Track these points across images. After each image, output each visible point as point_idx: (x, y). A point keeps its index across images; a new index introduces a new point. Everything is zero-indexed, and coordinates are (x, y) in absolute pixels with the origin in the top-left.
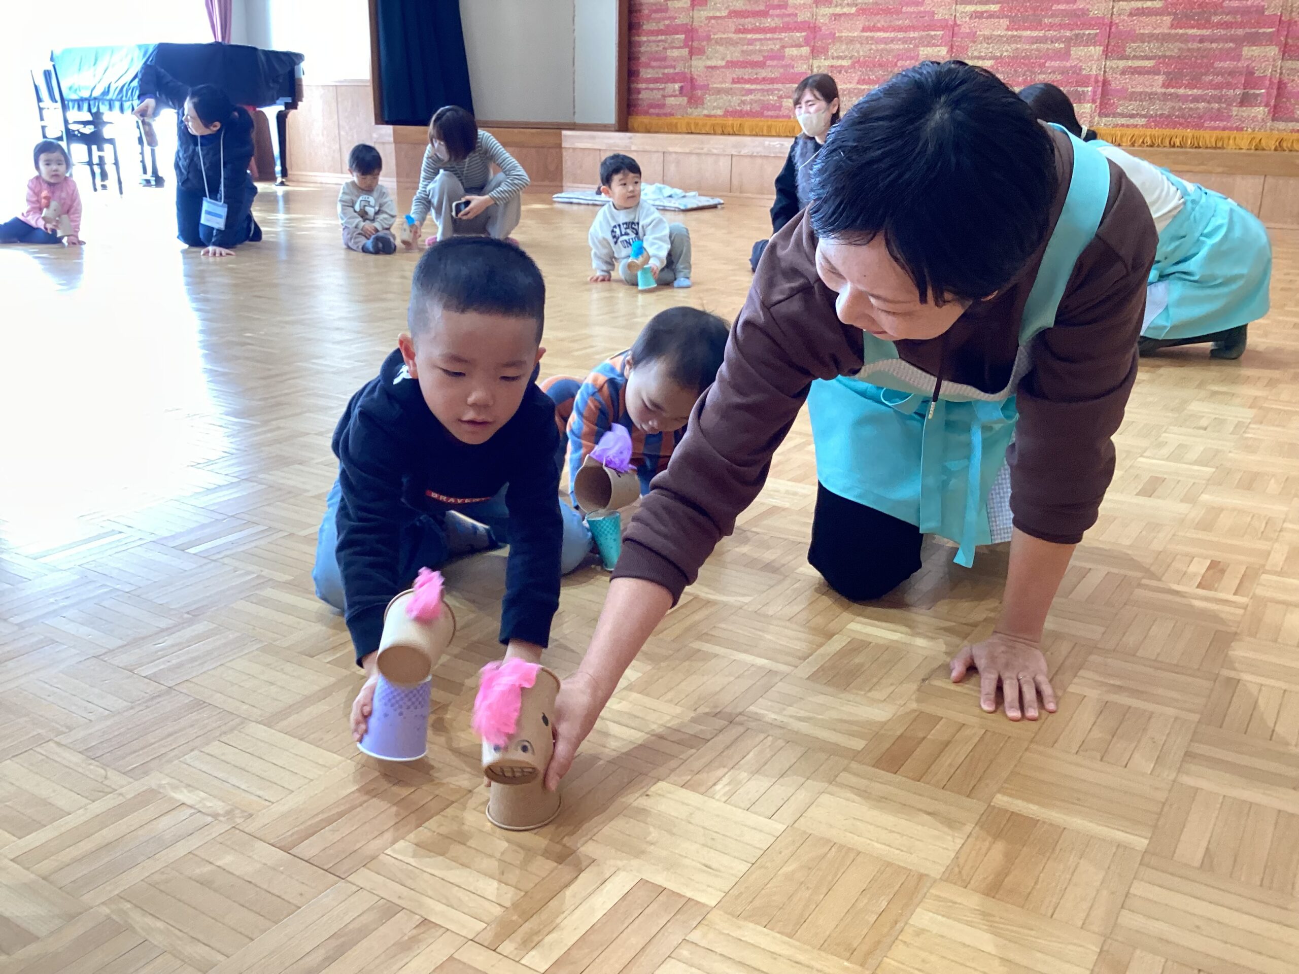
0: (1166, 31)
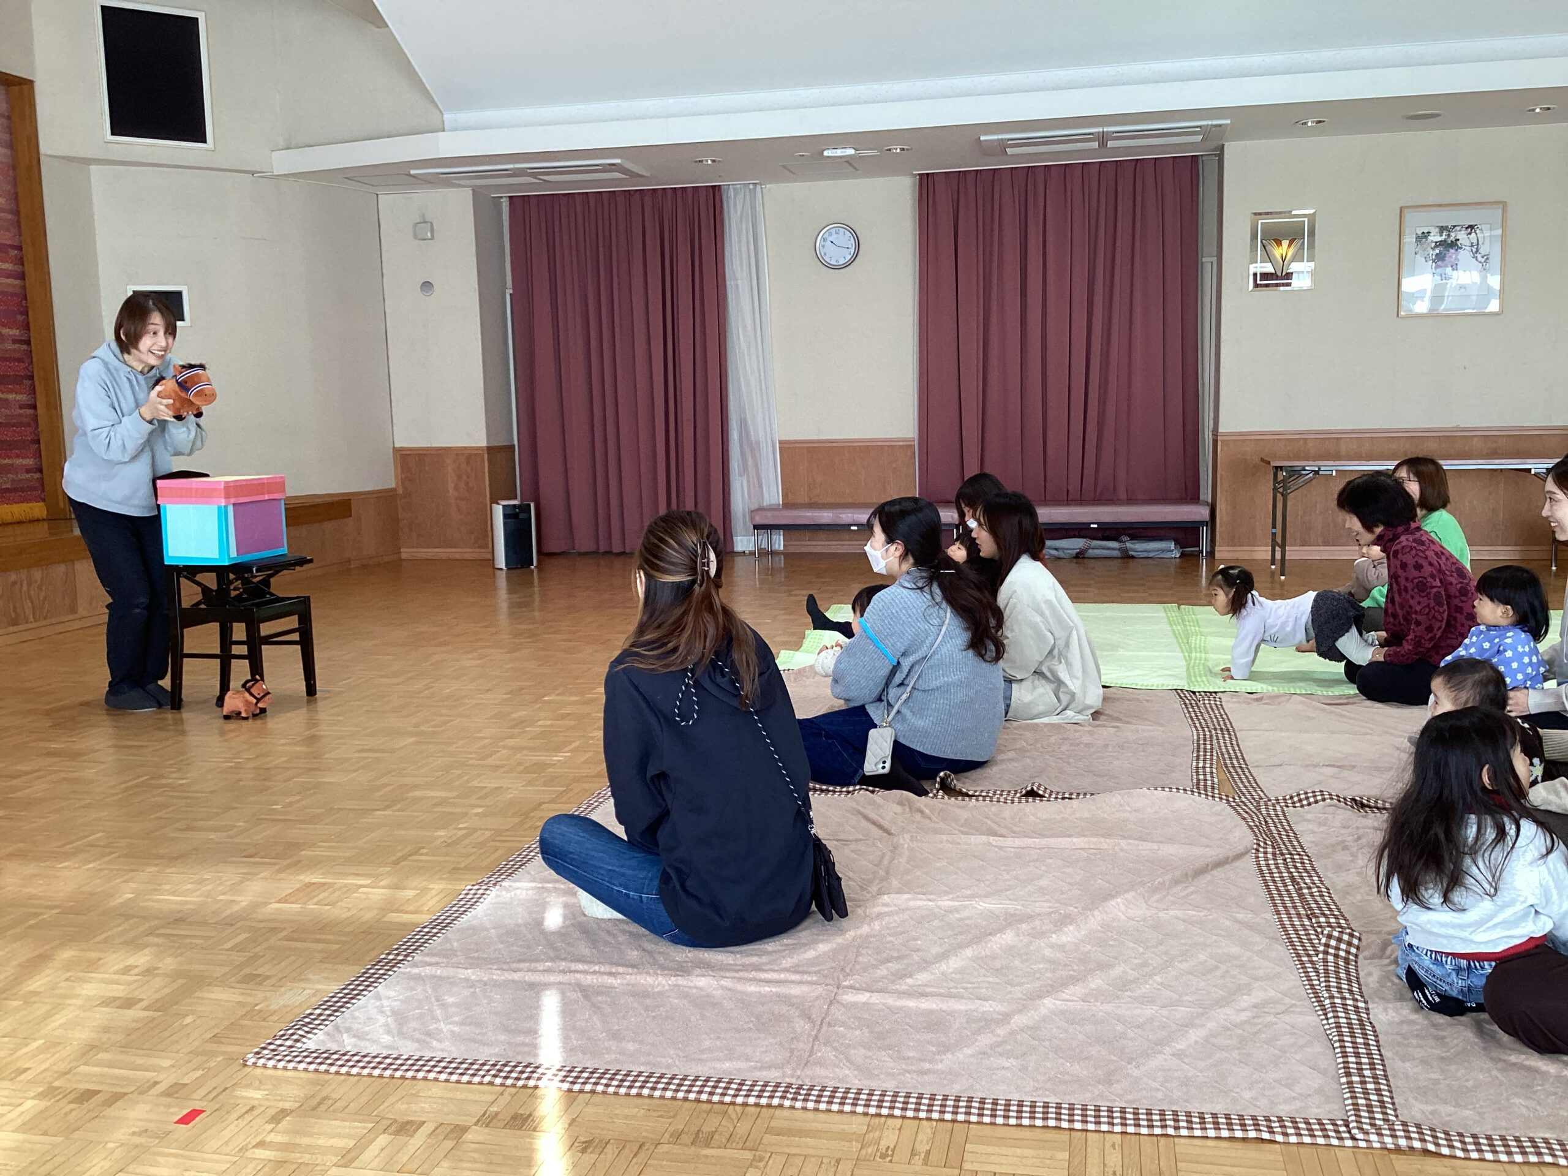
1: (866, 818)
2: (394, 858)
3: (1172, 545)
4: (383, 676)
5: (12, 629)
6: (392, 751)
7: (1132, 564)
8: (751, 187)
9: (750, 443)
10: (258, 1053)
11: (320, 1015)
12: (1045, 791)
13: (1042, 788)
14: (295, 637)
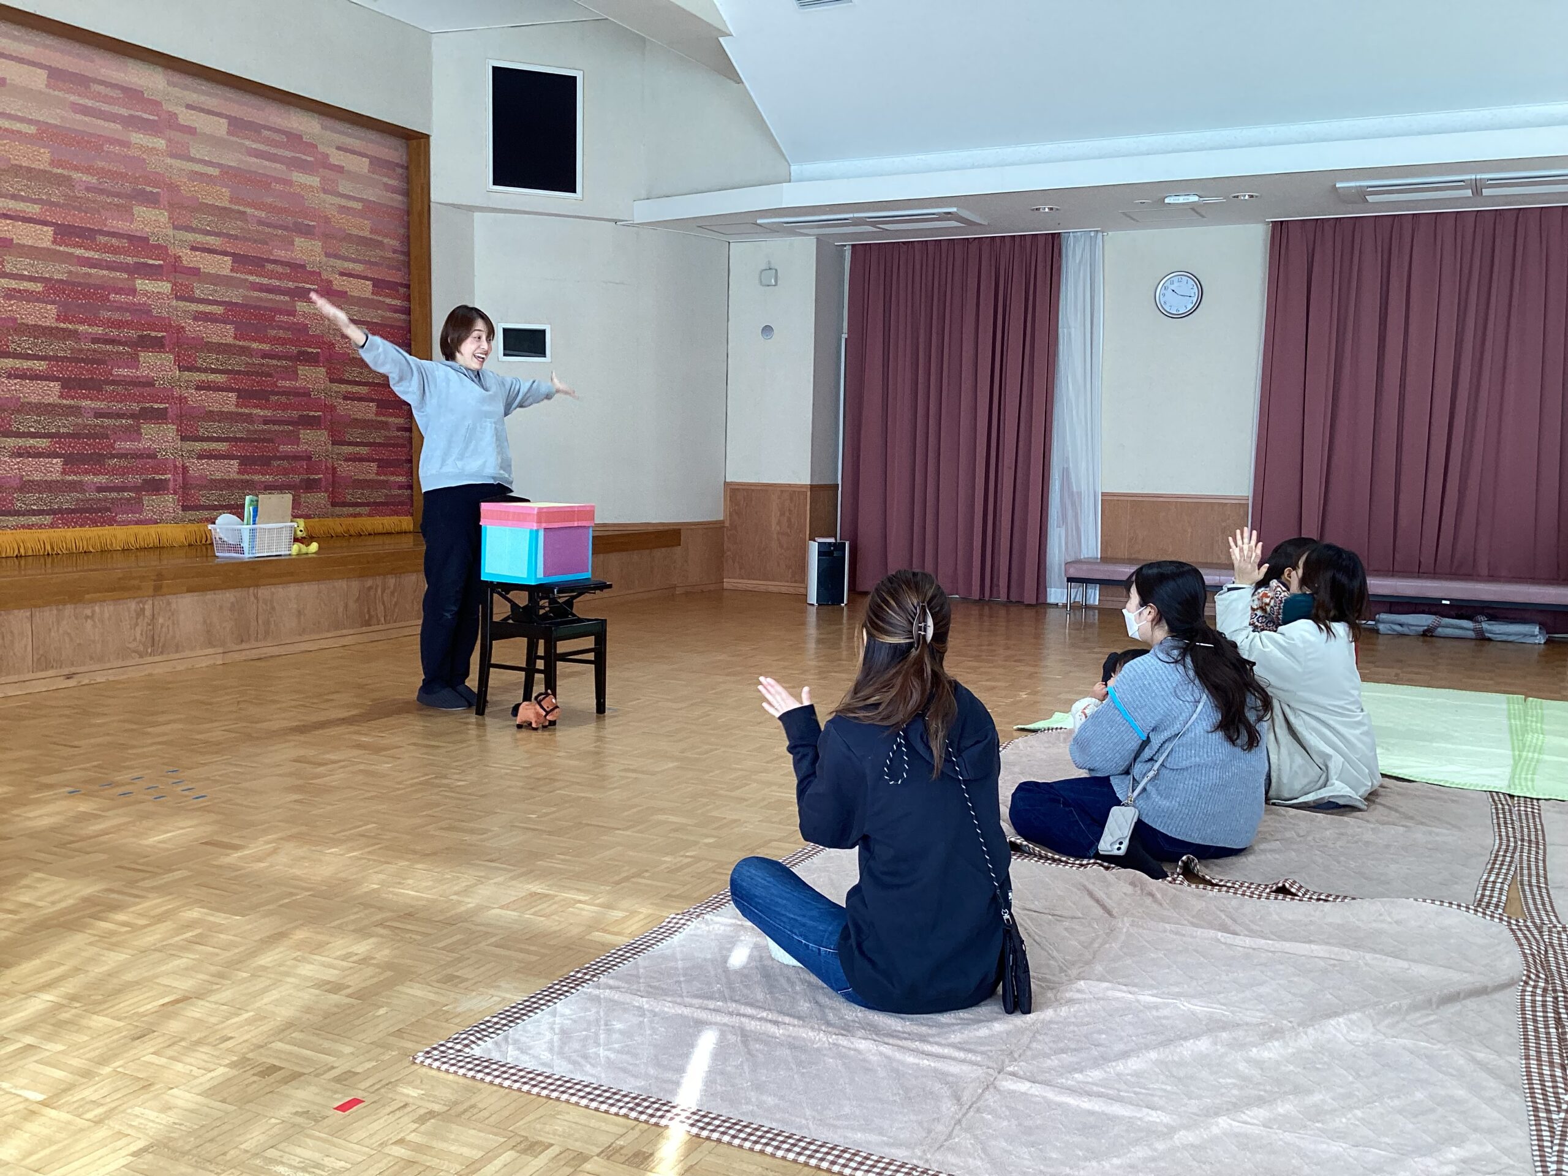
0: (233, 409)
1: (1091, 894)
2: (617, 878)
3: (1536, 630)
4: (668, 700)
5: (364, 629)
6: (653, 774)
7: (1489, 646)
8: (1092, 234)
9: (1071, 494)
10: (428, 1052)
11: (496, 1023)
12: (1298, 890)
13: (1296, 886)
14: (591, 656)
